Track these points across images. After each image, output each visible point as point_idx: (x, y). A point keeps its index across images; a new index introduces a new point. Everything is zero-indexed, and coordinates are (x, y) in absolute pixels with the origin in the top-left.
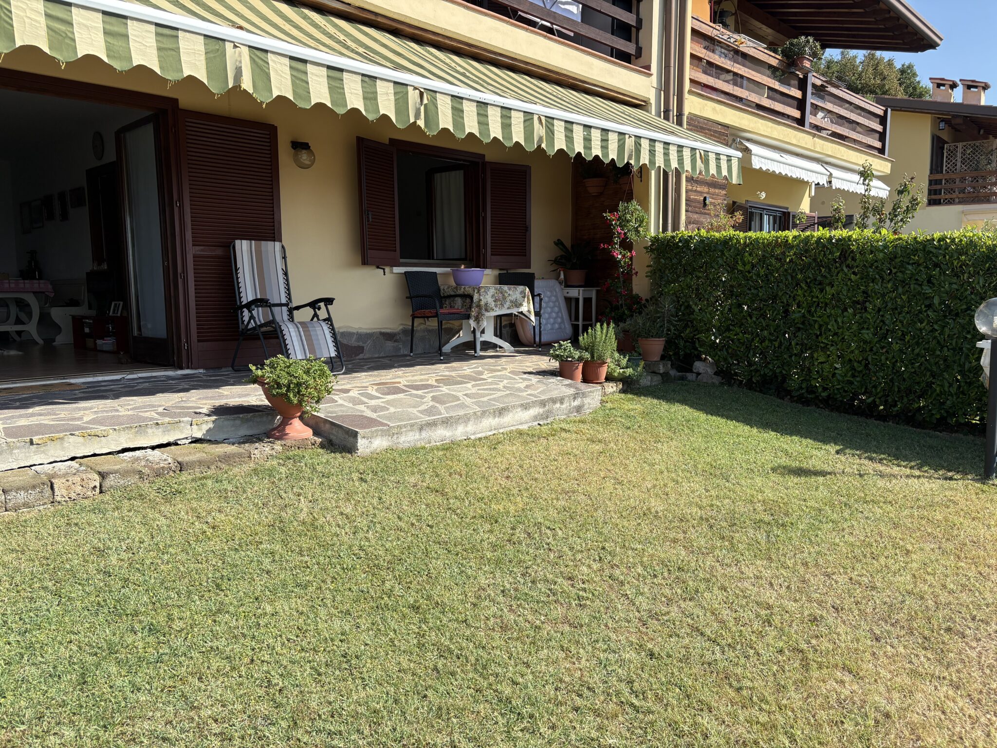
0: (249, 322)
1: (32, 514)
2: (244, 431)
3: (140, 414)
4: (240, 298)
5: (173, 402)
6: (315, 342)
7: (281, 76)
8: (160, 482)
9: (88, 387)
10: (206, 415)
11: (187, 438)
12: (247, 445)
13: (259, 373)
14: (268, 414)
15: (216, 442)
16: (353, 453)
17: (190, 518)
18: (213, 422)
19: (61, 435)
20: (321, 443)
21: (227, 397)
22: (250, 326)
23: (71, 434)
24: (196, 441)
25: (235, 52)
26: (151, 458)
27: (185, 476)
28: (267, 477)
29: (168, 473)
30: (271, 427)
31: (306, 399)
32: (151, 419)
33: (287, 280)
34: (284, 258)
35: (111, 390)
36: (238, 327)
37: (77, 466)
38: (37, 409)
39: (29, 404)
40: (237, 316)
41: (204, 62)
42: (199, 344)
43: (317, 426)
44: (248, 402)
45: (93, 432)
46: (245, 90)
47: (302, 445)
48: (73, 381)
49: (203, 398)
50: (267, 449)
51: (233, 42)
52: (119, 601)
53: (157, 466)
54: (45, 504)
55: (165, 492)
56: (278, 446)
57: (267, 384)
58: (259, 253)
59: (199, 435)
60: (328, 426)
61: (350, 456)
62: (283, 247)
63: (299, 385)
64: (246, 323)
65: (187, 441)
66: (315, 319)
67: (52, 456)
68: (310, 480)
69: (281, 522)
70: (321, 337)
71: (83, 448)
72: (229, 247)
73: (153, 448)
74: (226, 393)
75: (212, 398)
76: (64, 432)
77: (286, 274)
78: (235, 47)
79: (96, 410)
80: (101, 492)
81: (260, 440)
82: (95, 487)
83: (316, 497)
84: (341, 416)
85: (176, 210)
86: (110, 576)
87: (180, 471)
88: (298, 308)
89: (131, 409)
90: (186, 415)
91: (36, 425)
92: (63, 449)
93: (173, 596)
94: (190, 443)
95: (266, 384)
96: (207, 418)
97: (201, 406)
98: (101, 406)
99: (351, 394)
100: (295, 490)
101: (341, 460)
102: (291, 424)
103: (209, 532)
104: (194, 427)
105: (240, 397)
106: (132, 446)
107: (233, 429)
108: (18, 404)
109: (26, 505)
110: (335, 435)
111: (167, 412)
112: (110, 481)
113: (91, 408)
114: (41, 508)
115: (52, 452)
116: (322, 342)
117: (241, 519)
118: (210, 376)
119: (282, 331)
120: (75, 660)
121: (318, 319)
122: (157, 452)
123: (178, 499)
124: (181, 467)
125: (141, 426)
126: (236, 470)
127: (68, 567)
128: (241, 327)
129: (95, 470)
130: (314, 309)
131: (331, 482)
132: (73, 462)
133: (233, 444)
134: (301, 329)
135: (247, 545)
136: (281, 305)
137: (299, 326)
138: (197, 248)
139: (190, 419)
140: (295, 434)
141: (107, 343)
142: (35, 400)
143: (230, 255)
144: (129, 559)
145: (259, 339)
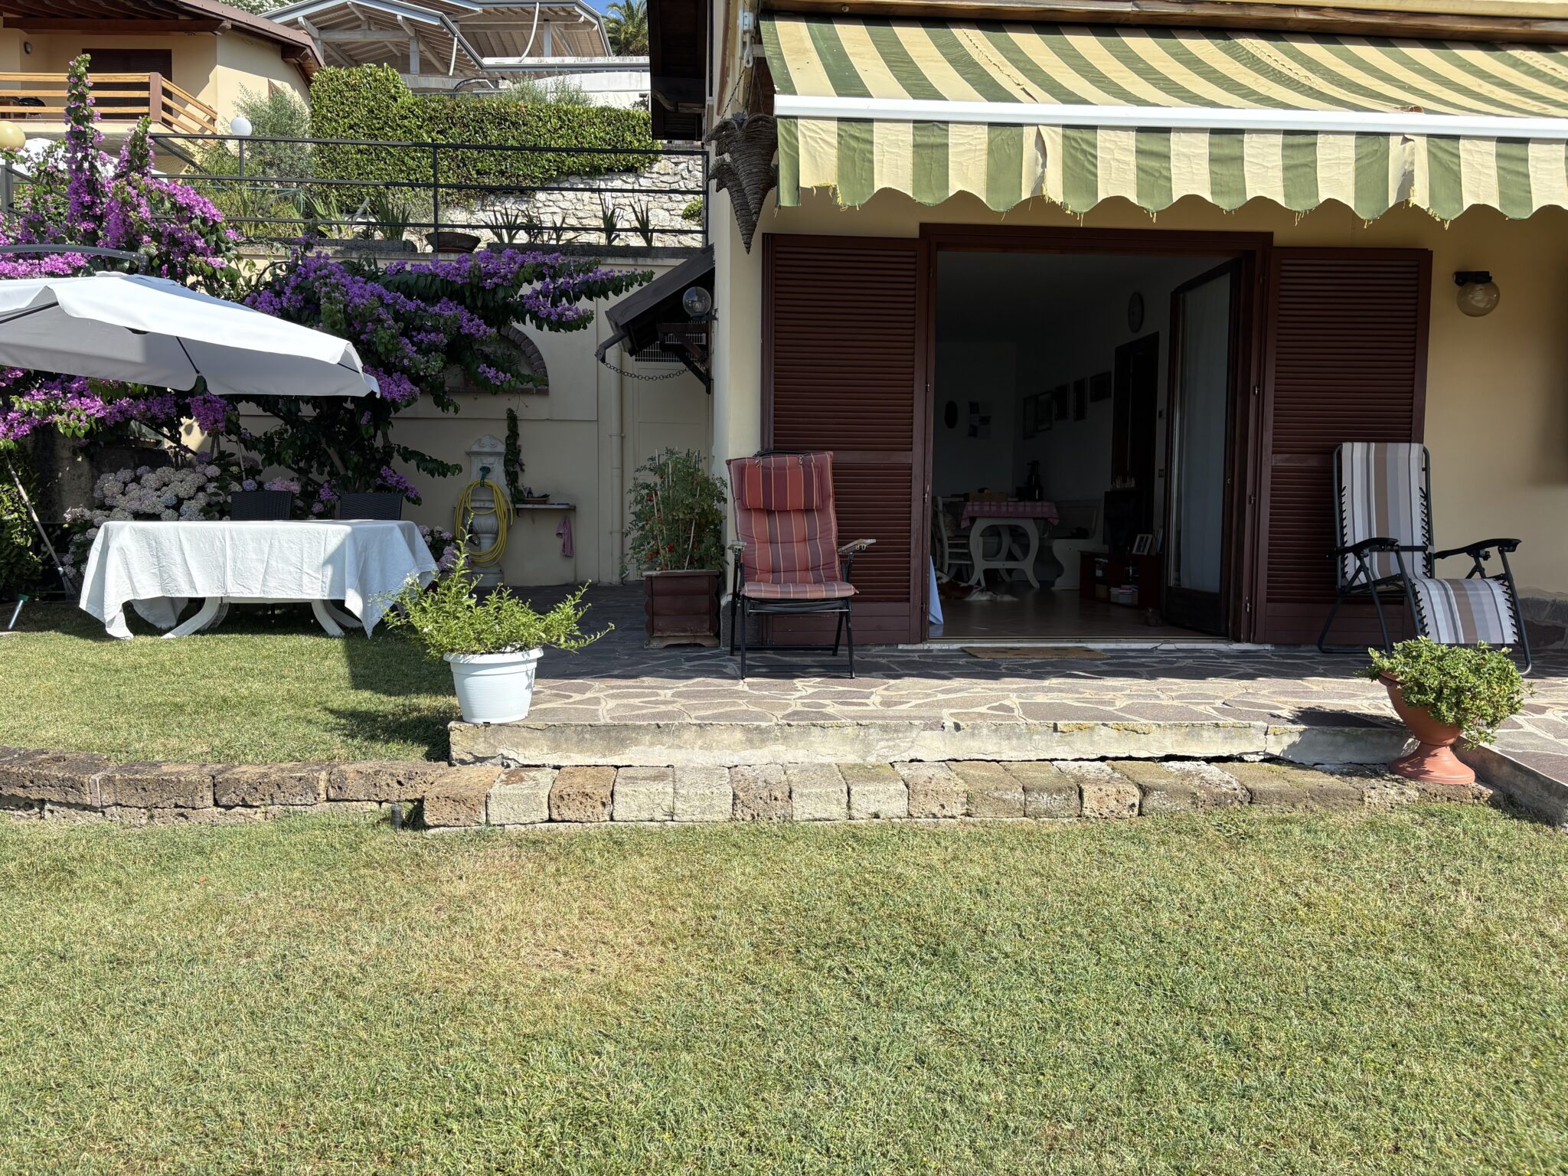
0: (1356, 576)
1: (1057, 828)
2: (1350, 755)
3: (1191, 706)
4: (1343, 535)
5: (1236, 694)
6: (1476, 616)
7: (1480, 173)
8: (1219, 815)
9: (1113, 658)
10: (1289, 721)
11: (1257, 753)
12: (1355, 779)
13: (1386, 663)
14: (1393, 734)
15: (1301, 766)
16: (1558, 827)
17: (1269, 880)
18: (1301, 733)
19: (1092, 723)
20: (1492, 799)
21: (1318, 694)
22: (1356, 583)
23: (1104, 725)
24: (1271, 759)
25: (1404, 149)
26: (1207, 776)
27: (1256, 813)
28: (1395, 841)
29: (1232, 803)
30: (1396, 755)
31: (1470, 717)
32: (1208, 717)
33: (1428, 507)
34: (1426, 469)
35: (1142, 665)
36: (1336, 583)
37: (1109, 770)
38: (1054, 682)
39: (1044, 673)
40: (1336, 564)
41: (1352, 175)
42: (1269, 605)
43: (1484, 766)
44: (1356, 707)
45: (1131, 725)
46: (1415, 206)
47: (1454, 794)
48: (1091, 646)
49: (1281, 693)
50: (1392, 792)
51: (1403, 134)
52: (1176, 983)
53: (1216, 790)
54: (1070, 816)
55: (1229, 831)
56: (1412, 790)
57: (1402, 683)
58: (1381, 463)
59: (1276, 751)
60: (1506, 769)
61: (1550, 830)
62: (1425, 451)
63: (1459, 691)
64: (1349, 576)
65: (1258, 758)
66: (1477, 575)
67: (1078, 751)
68: (1477, 861)
69: (1426, 923)
70: (1488, 607)
71: (1116, 745)
72: (1332, 453)
73: (1209, 760)
74: (1315, 688)
75: (1294, 694)
76: (1093, 719)
77: (1426, 496)
78: (1406, 140)
79: (1128, 692)
80: (1140, 814)
81: (1377, 774)
82: (1133, 805)
83: (1488, 892)
84: (1534, 755)
85: (1253, 399)
86: (1161, 941)
87: (1250, 803)
88: (1443, 555)
89: (1178, 697)
90: (1259, 717)
91: (1060, 705)
92: (1092, 743)
93: (1255, 999)
94: (1262, 761)
95: (1398, 683)
96: (1290, 726)
97: (1280, 705)
98: (1134, 688)
99: (1549, 715)
100: (1447, 872)
101: (1534, 835)
102: (1435, 755)
103: (1302, 912)
104: (1270, 737)
105: (1340, 698)
106: (1179, 754)
107: (1331, 748)
108: (1029, 671)
109: (1048, 813)
110: (1519, 788)
111: (1227, 708)
112: (1153, 801)
113: (1122, 689)
114: (1066, 821)
115: (1078, 745)
116: (1491, 616)
117: (1354, 903)
118: (1284, 657)
119: (1415, 594)
120: (1127, 1054)
121: (1483, 576)
122: (1213, 766)
123: (1249, 847)
124: (1252, 797)
125: (1193, 727)
126: (1338, 818)
127: (1107, 913)
128: (1340, 583)
129: (1133, 781)
130: (1476, 557)
131: (1517, 873)
132: (1103, 764)
133: (1332, 774)
134: (1451, 592)
135: (1368, 949)
136: (1412, 549)
137: (1448, 586)
138: (1279, 457)
139: (1265, 725)
140: (1443, 775)
141: (1123, 593)
142: (1049, 669)
143: (1332, 467)
144: (1185, 923)
145: (1373, 603)
